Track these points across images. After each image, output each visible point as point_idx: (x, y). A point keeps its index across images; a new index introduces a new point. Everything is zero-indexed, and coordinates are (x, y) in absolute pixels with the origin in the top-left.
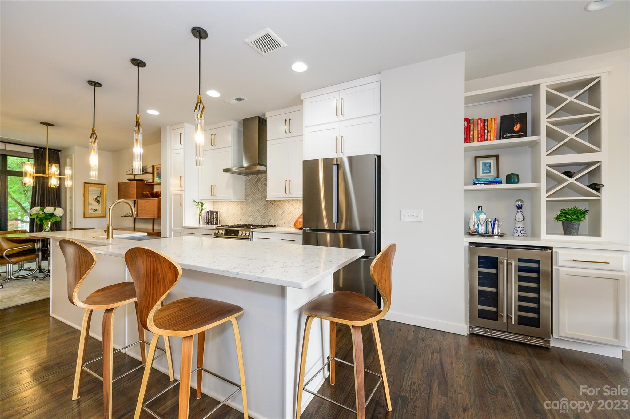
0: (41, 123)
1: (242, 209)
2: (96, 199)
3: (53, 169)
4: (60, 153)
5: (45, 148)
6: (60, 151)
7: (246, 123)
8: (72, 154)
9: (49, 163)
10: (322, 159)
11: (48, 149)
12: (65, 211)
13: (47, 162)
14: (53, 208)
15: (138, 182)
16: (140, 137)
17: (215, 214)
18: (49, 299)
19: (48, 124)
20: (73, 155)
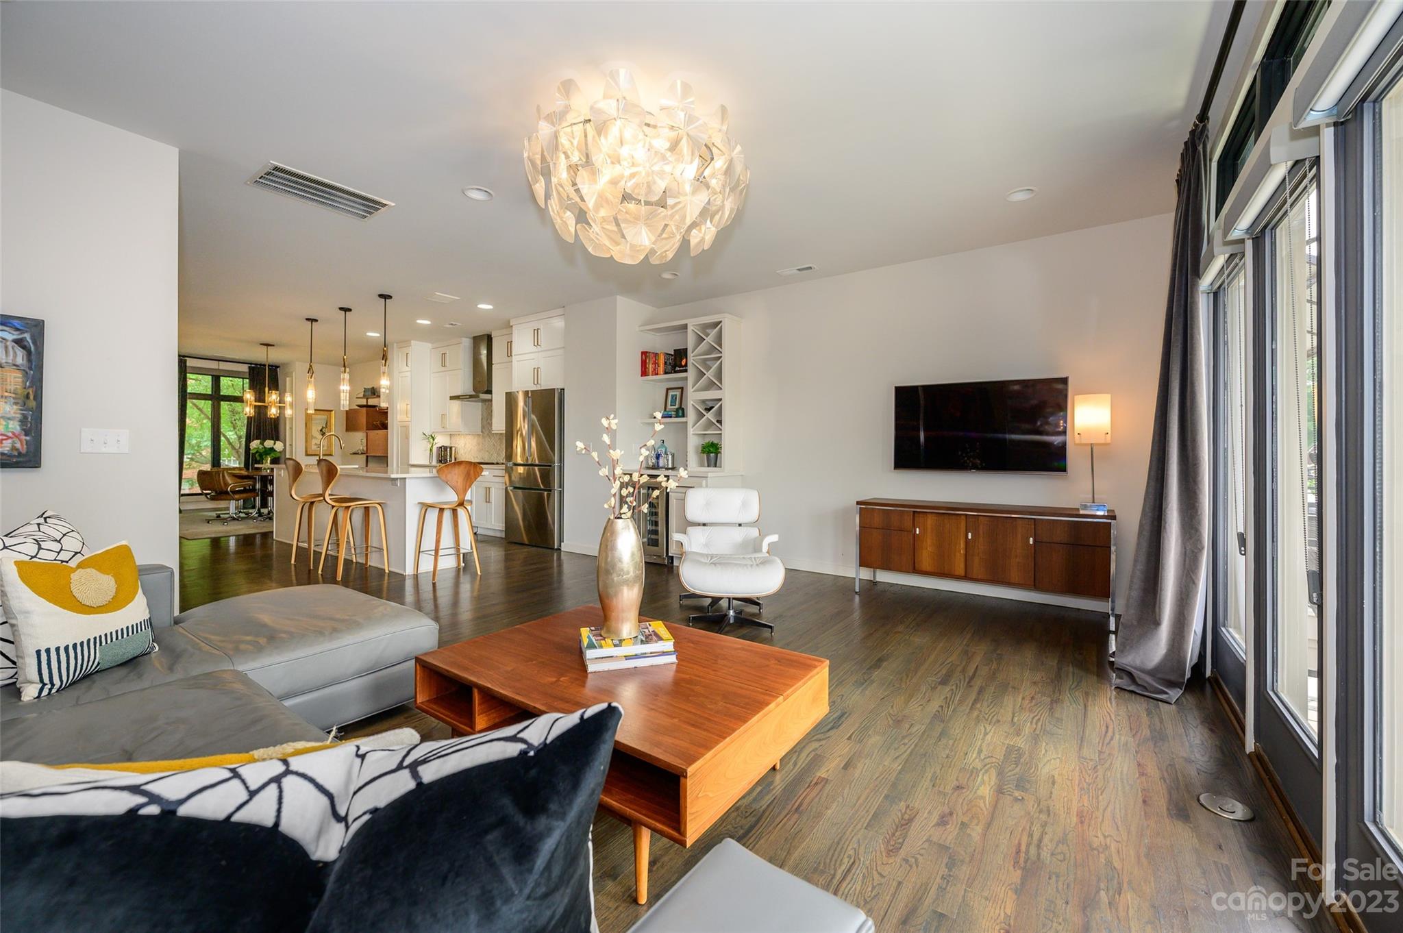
0: (261, 344)
1: (479, 444)
2: (321, 430)
3: (273, 397)
4: (278, 369)
5: (265, 365)
6: (279, 367)
7: (477, 340)
8: (292, 372)
9: (270, 389)
10: (523, 391)
11: (269, 366)
12: (285, 446)
13: (267, 389)
14: (273, 442)
15: (368, 409)
16: (347, 376)
17: (448, 449)
18: (272, 532)
19: (268, 345)
20: (294, 373)
